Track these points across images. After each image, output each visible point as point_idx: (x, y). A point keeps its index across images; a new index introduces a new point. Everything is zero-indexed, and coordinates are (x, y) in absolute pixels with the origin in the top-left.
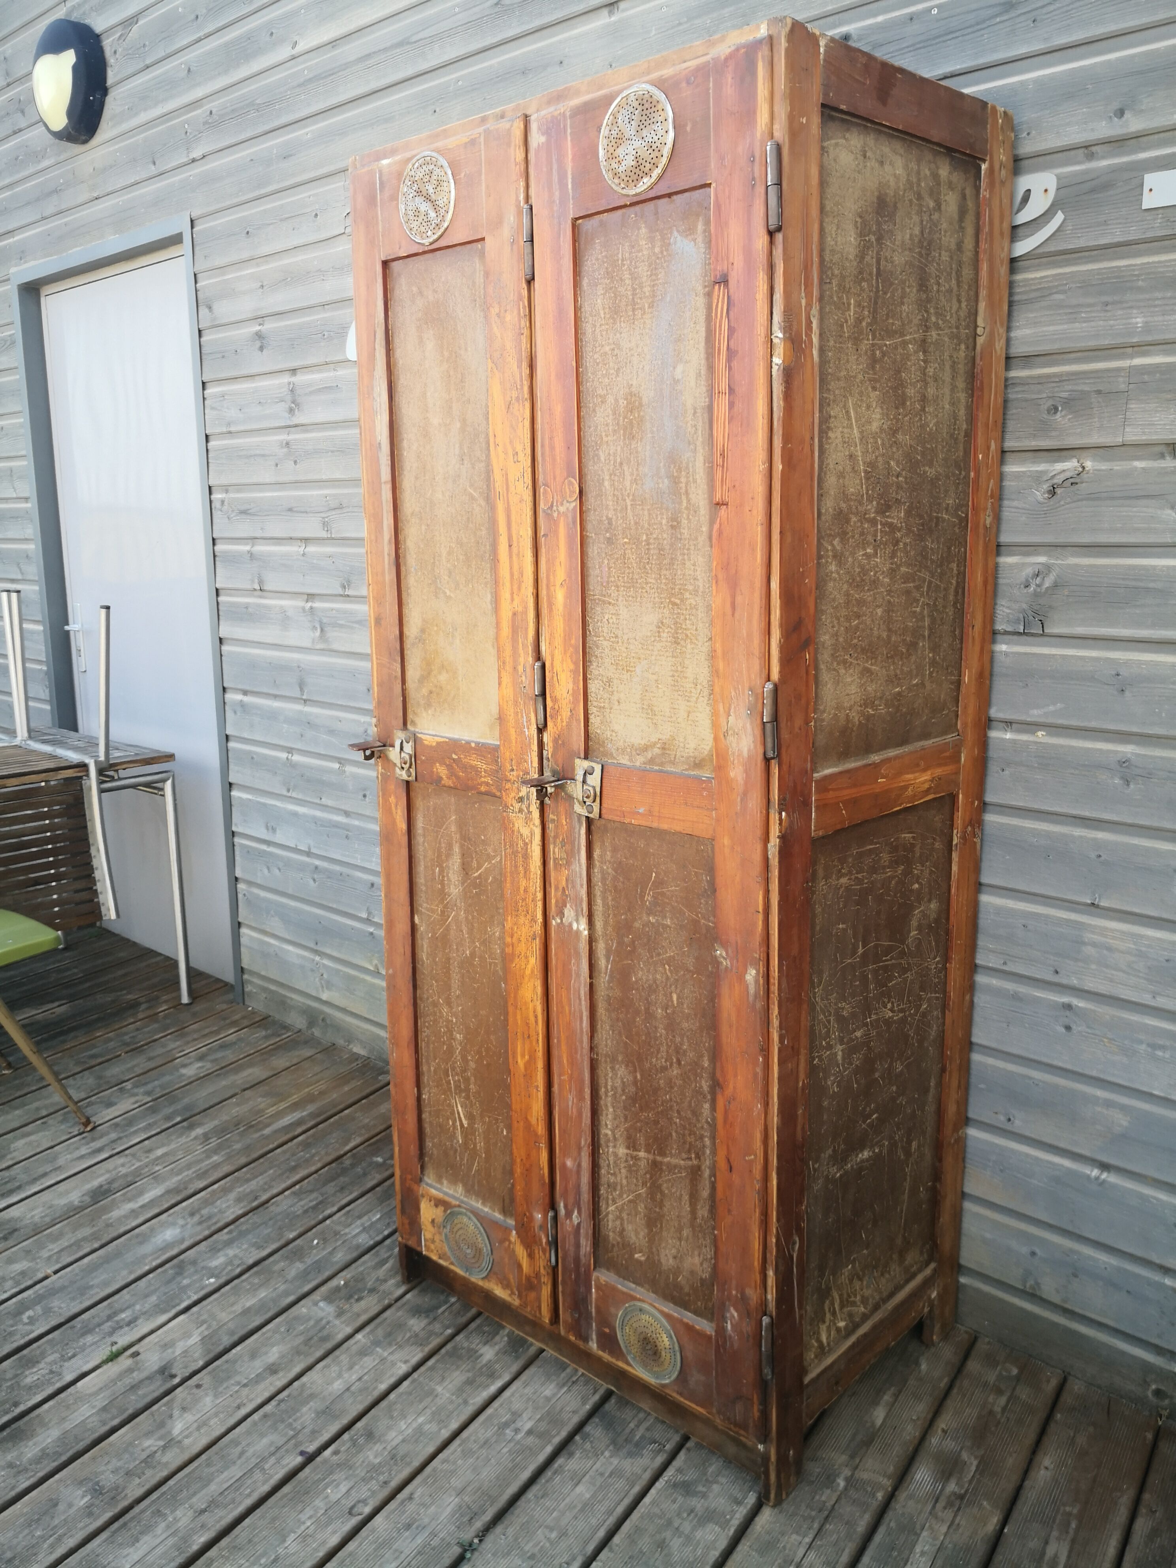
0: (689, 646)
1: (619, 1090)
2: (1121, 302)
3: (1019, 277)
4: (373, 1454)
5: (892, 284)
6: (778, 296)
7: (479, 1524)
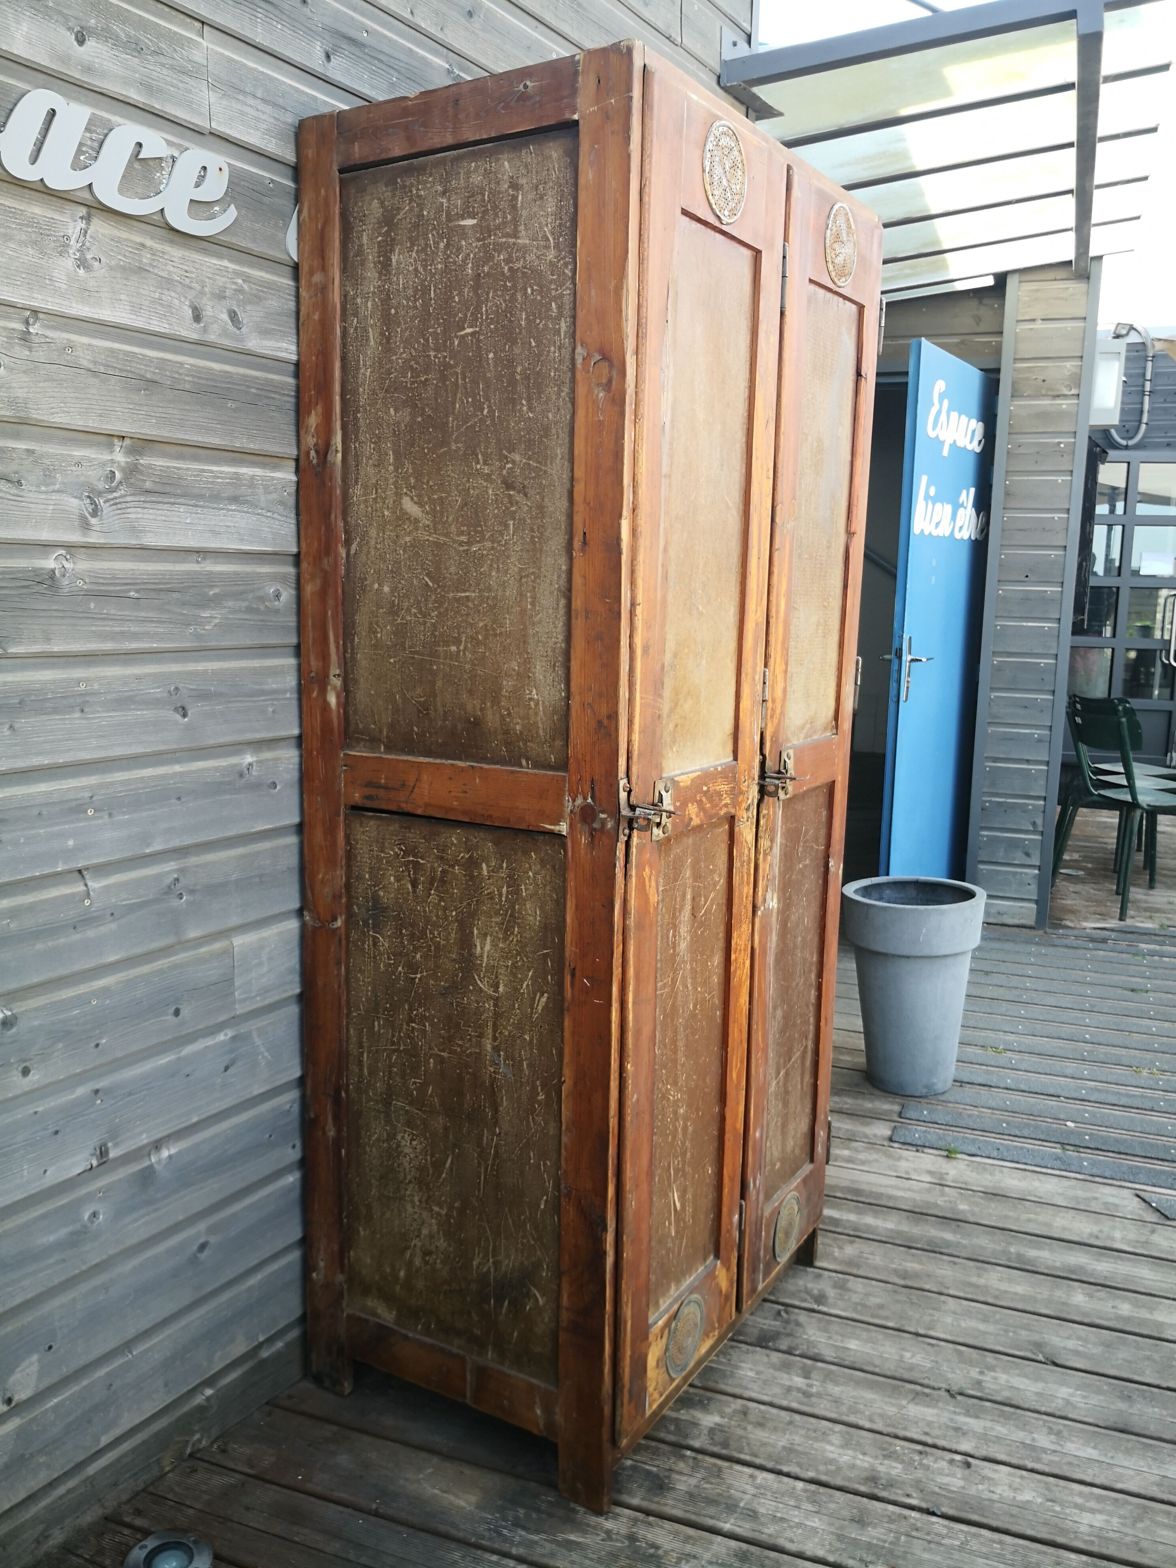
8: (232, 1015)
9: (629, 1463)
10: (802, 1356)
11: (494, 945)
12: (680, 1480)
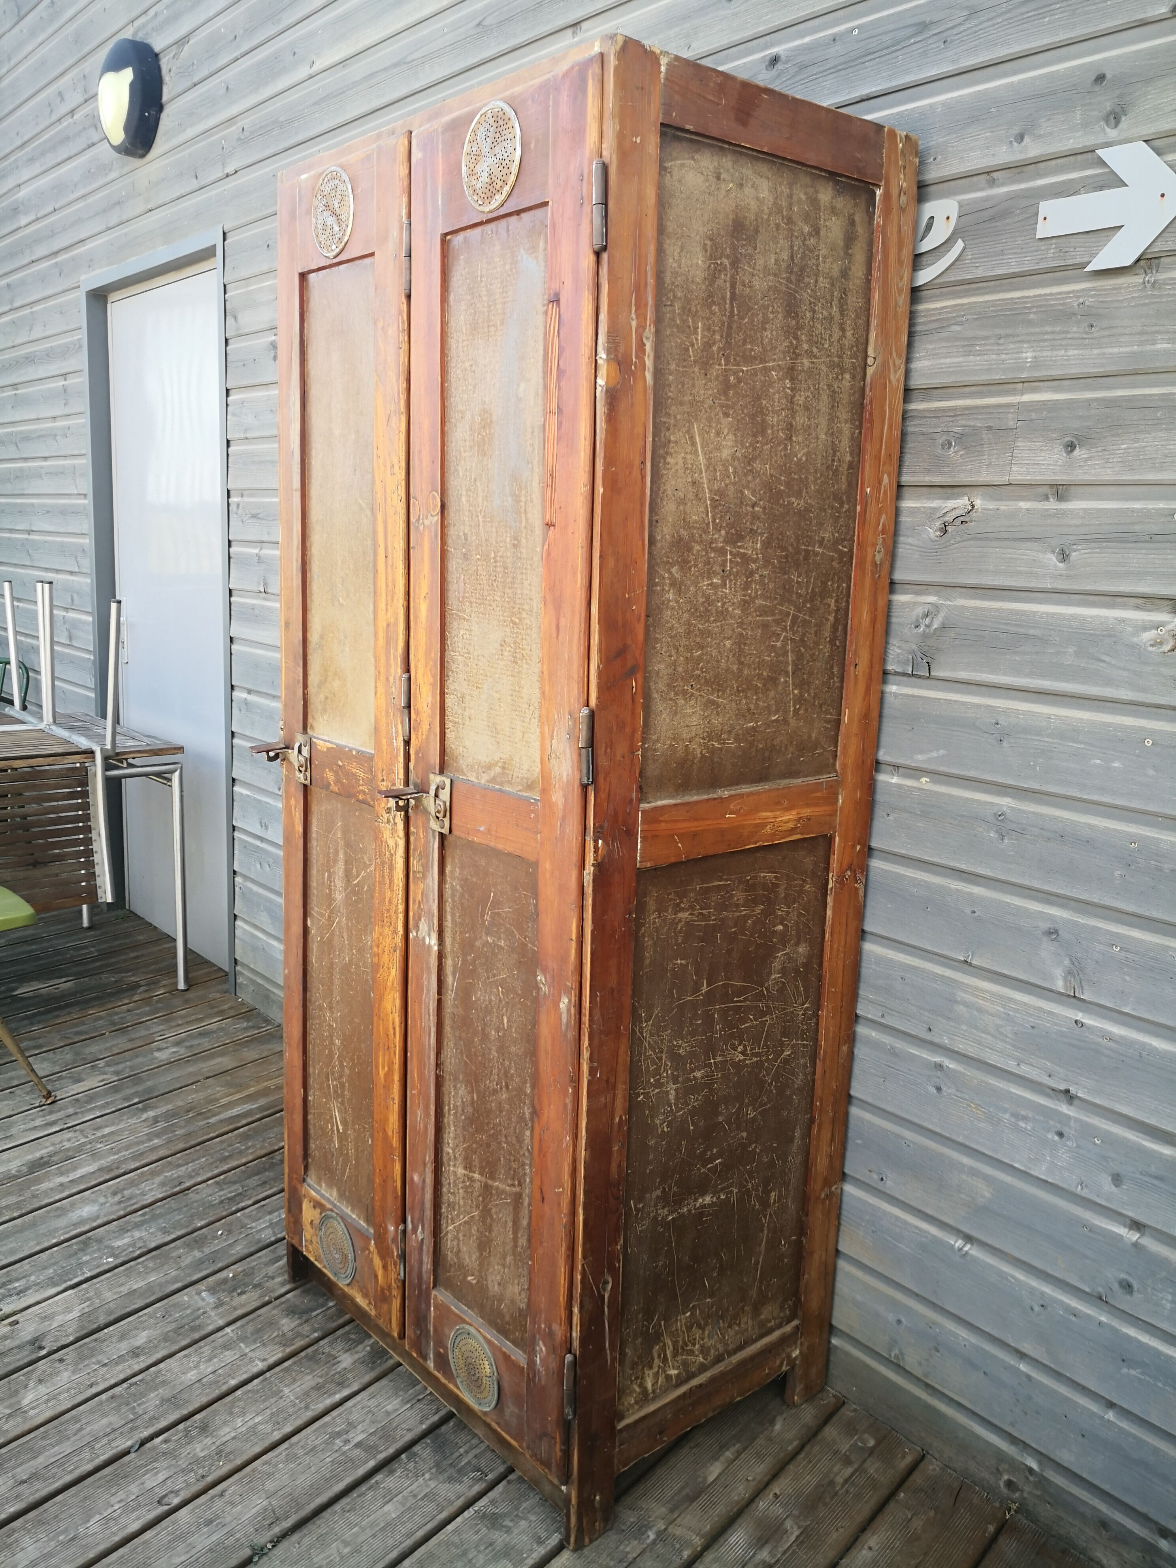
0: (525, 666)
1: (460, 1109)
2: (1013, 336)
3: (921, 307)
4: (201, 1447)
5: (751, 308)
6: (603, 317)
7: (277, 1530)
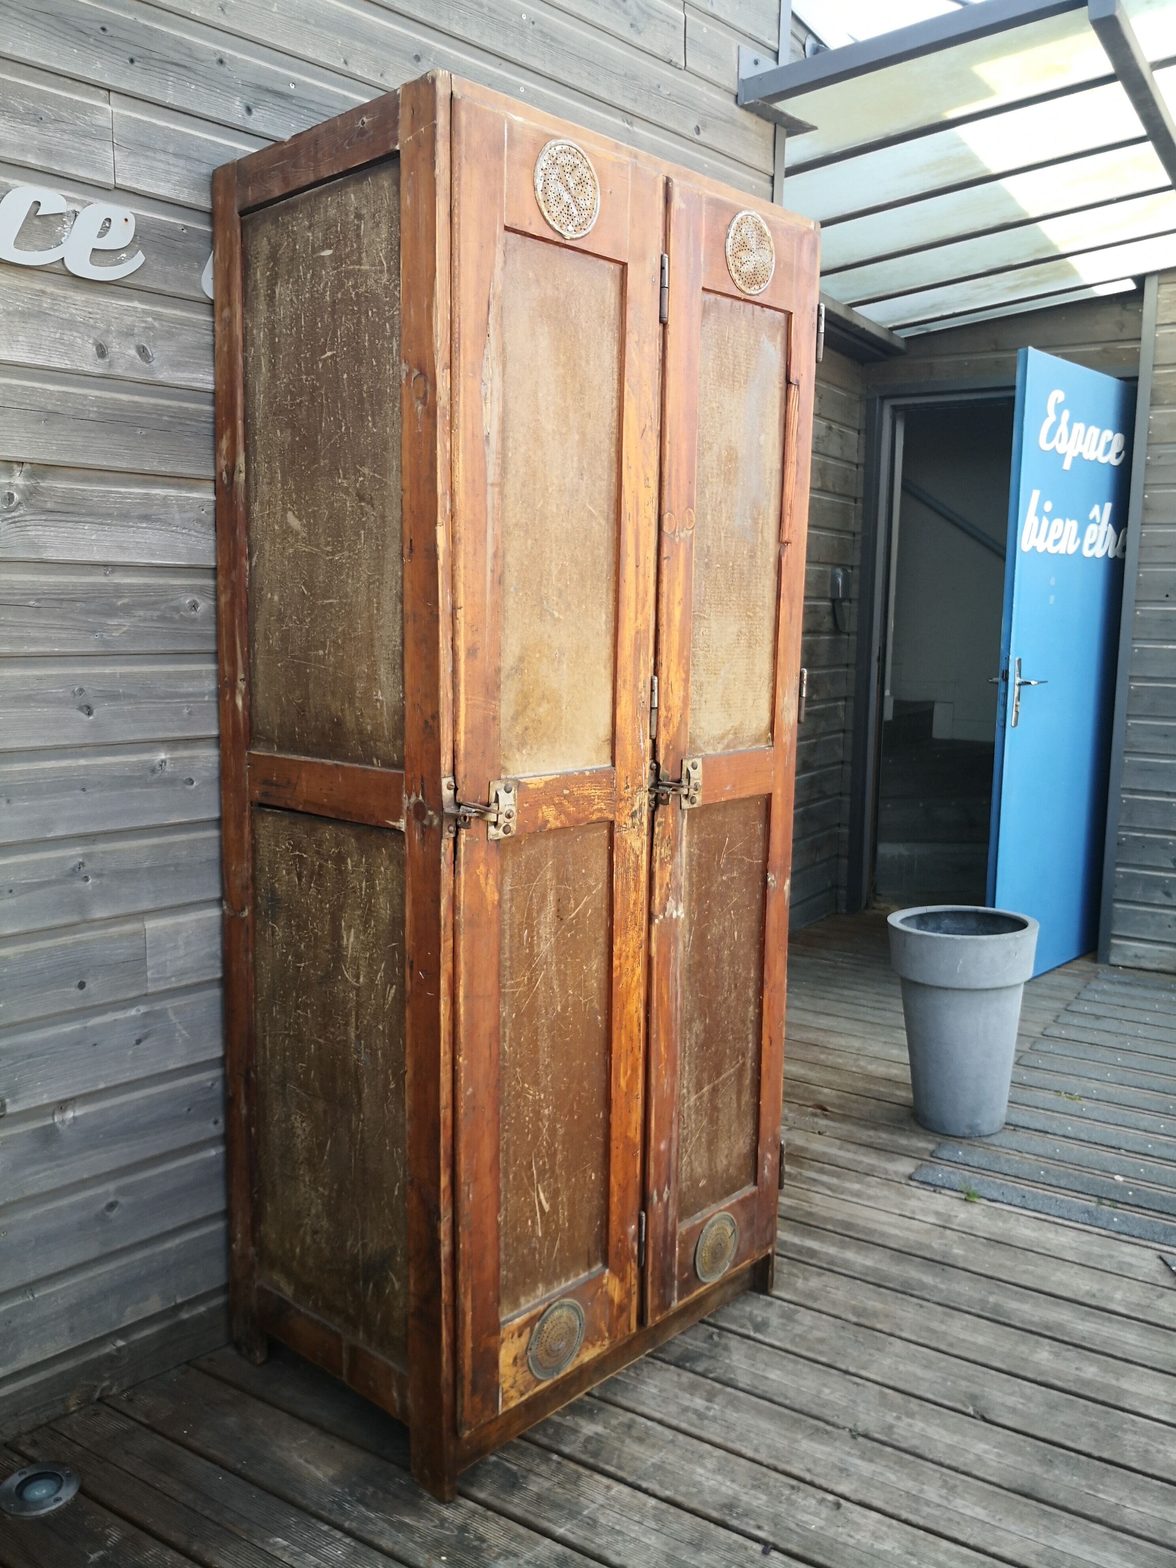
0: (758, 649)
8: (144, 992)
9: (493, 1458)
10: (713, 1379)
11: (357, 937)
12: (534, 1482)
